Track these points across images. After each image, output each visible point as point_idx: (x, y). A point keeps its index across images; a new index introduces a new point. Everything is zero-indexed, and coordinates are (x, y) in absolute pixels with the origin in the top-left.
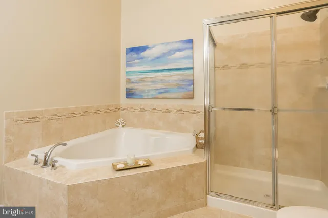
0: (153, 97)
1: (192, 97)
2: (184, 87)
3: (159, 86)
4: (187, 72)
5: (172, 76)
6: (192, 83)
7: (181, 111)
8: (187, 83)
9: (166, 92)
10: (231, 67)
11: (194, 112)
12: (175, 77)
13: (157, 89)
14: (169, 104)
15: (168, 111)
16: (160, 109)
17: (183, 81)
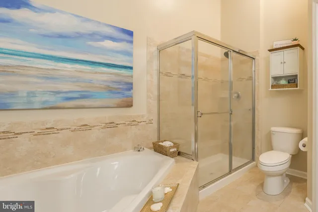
0: (45, 106)
1: (129, 105)
2: (119, 91)
3: (65, 87)
4: (123, 72)
5: (96, 73)
6: (130, 86)
7: (111, 125)
8: (125, 87)
9: (83, 97)
10: (174, 75)
11: (133, 123)
12: (104, 76)
13: (59, 93)
14: (88, 116)
15: (86, 127)
16: (69, 127)
17: (119, 82)
